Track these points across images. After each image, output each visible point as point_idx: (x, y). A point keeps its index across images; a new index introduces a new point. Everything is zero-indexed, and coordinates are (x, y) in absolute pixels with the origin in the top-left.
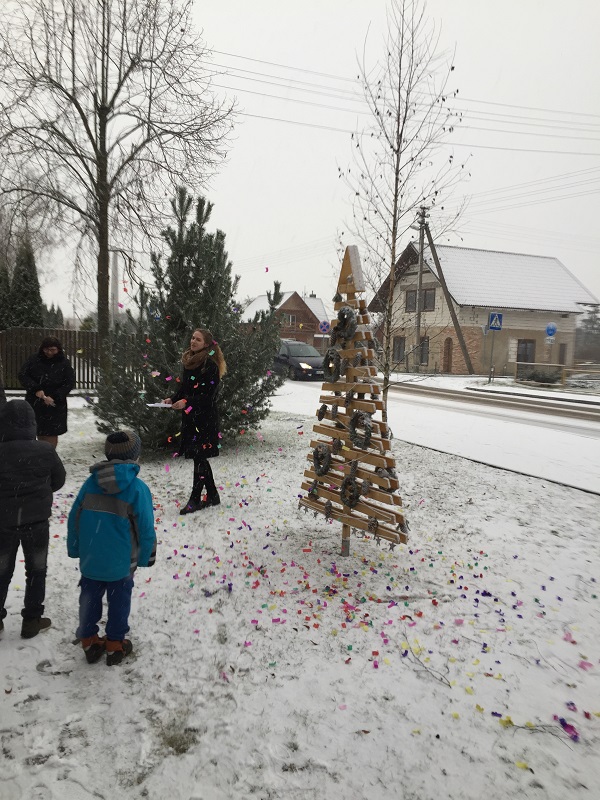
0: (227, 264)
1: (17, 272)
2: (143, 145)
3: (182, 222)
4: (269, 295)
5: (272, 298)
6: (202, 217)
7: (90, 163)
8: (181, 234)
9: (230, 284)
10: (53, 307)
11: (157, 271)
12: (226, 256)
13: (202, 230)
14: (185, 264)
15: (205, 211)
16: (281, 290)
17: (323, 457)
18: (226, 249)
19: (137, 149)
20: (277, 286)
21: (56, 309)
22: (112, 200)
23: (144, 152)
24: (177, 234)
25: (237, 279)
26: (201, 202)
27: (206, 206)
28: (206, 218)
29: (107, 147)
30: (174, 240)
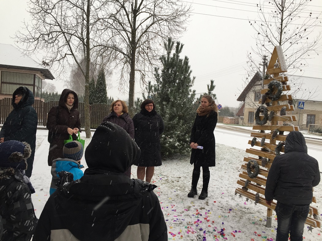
0: (189, 71)
1: (98, 81)
2: (151, 25)
3: (169, 53)
4: (208, 86)
5: (210, 88)
6: (178, 51)
7: (129, 34)
8: (168, 59)
9: (190, 80)
10: (111, 97)
11: (157, 76)
12: (189, 67)
13: (178, 56)
14: (170, 72)
15: (180, 48)
16: (214, 84)
17: (254, 167)
18: (189, 64)
19: (148, 28)
20: (212, 82)
21: (112, 99)
22: (137, 49)
23: (151, 28)
24: (166, 59)
25: (194, 78)
26: (178, 44)
27: (180, 46)
28: (180, 51)
29: (136, 27)
30: (165, 61)
